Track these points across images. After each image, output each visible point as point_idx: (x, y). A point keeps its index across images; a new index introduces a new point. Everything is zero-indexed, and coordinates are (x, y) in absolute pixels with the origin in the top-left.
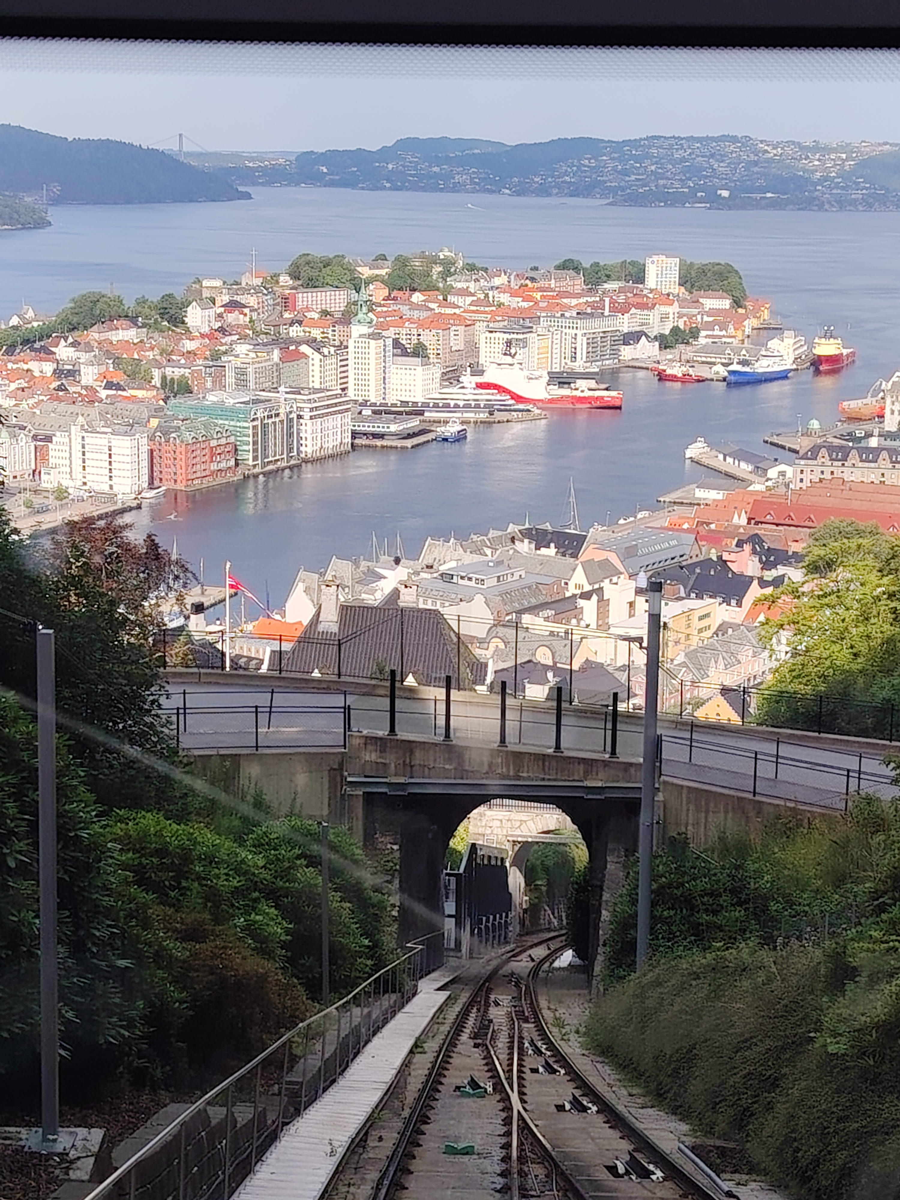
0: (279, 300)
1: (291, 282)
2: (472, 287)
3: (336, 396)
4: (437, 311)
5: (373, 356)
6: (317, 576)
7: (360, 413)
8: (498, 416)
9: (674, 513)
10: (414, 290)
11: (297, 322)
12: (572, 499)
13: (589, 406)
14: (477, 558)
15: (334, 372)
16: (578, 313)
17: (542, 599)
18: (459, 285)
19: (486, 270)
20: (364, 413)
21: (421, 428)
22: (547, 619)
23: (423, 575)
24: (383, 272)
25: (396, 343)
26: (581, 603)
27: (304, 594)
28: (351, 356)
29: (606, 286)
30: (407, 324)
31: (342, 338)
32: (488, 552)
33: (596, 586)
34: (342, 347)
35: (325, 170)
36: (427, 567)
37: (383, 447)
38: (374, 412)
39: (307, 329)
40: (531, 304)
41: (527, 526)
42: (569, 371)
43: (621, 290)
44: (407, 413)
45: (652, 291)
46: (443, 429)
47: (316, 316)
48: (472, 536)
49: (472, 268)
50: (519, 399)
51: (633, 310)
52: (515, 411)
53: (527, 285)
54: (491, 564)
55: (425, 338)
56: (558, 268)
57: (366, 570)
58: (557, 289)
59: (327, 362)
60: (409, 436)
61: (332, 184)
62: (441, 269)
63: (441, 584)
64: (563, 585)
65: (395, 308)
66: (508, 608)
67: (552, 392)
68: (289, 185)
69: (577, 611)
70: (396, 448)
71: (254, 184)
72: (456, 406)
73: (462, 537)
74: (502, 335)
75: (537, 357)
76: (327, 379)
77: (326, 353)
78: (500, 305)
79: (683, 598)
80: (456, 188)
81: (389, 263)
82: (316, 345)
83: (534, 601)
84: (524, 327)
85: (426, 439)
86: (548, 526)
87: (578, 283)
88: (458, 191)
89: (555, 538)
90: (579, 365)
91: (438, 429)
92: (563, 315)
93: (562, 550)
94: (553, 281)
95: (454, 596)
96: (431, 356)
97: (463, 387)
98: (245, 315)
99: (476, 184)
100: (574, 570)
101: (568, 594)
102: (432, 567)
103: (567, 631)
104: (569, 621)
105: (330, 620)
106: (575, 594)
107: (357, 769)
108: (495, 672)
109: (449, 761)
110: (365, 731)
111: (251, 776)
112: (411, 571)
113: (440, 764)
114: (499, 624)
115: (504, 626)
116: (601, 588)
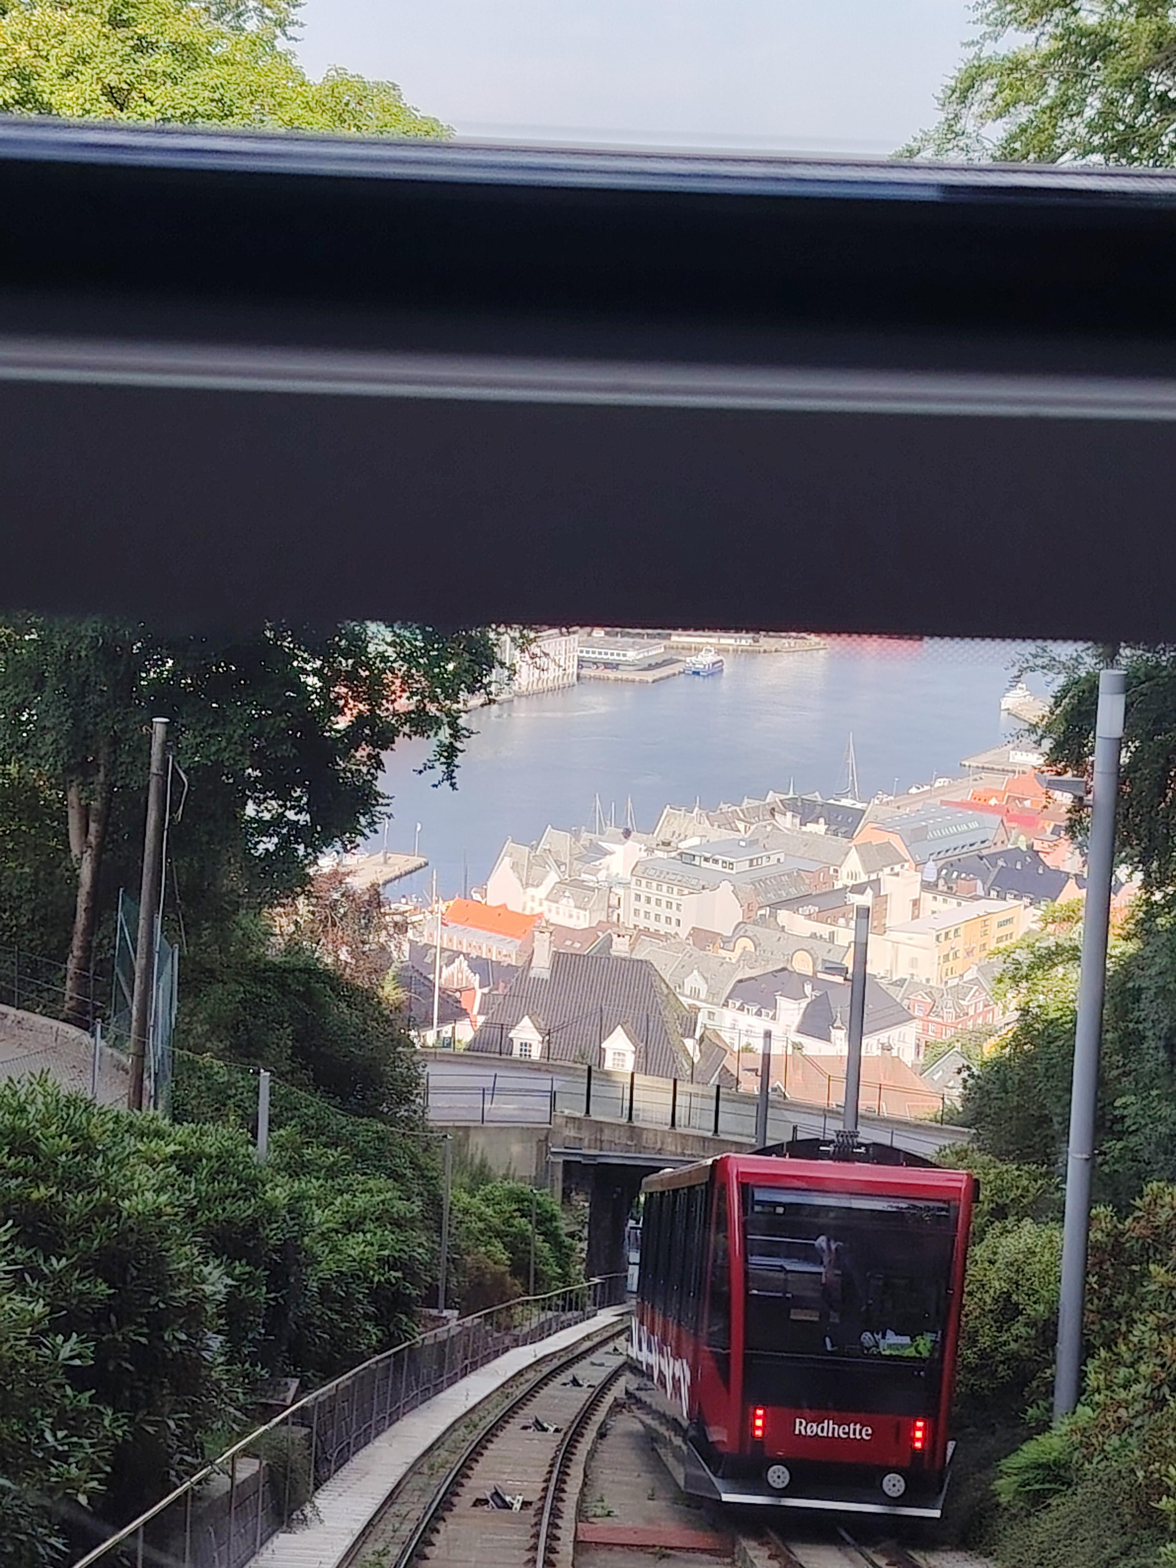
6: (527, 849)
7: (590, 635)
8: (764, 643)
9: (980, 782)
12: (851, 761)
14: (727, 834)
17: (804, 890)
20: (595, 635)
21: (666, 657)
22: (809, 916)
23: (659, 854)
26: (853, 898)
27: (511, 871)
32: (741, 826)
33: (873, 877)
36: (664, 844)
37: (616, 680)
38: (608, 635)
41: (791, 795)
44: (649, 637)
46: (693, 659)
48: (722, 805)
52: (786, 636)
54: (743, 844)
57: (587, 844)
60: (650, 667)
63: (679, 866)
64: (831, 872)
66: (760, 899)
69: (846, 909)
70: (633, 681)
73: (709, 807)
79: (981, 898)
83: (794, 892)
85: (671, 672)
86: (817, 797)
89: (825, 814)
91: (688, 659)
93: (833, 827)
95: (694, 882)
100: (847, 854)
101: (838, 885)
102: (669, 844)
103: (832, 934)
104: (836, 921)
105: (541, 966)
106: (846, 887)
107: (559, 1141)
108: (740, 981)
109: (631, 1138)
110: (567, 1112)
111: (478, 1144)
112: (644, 848)
113: (624, 1141)
114: (749, 919)
115: (755, 923)
116: (878, 880)
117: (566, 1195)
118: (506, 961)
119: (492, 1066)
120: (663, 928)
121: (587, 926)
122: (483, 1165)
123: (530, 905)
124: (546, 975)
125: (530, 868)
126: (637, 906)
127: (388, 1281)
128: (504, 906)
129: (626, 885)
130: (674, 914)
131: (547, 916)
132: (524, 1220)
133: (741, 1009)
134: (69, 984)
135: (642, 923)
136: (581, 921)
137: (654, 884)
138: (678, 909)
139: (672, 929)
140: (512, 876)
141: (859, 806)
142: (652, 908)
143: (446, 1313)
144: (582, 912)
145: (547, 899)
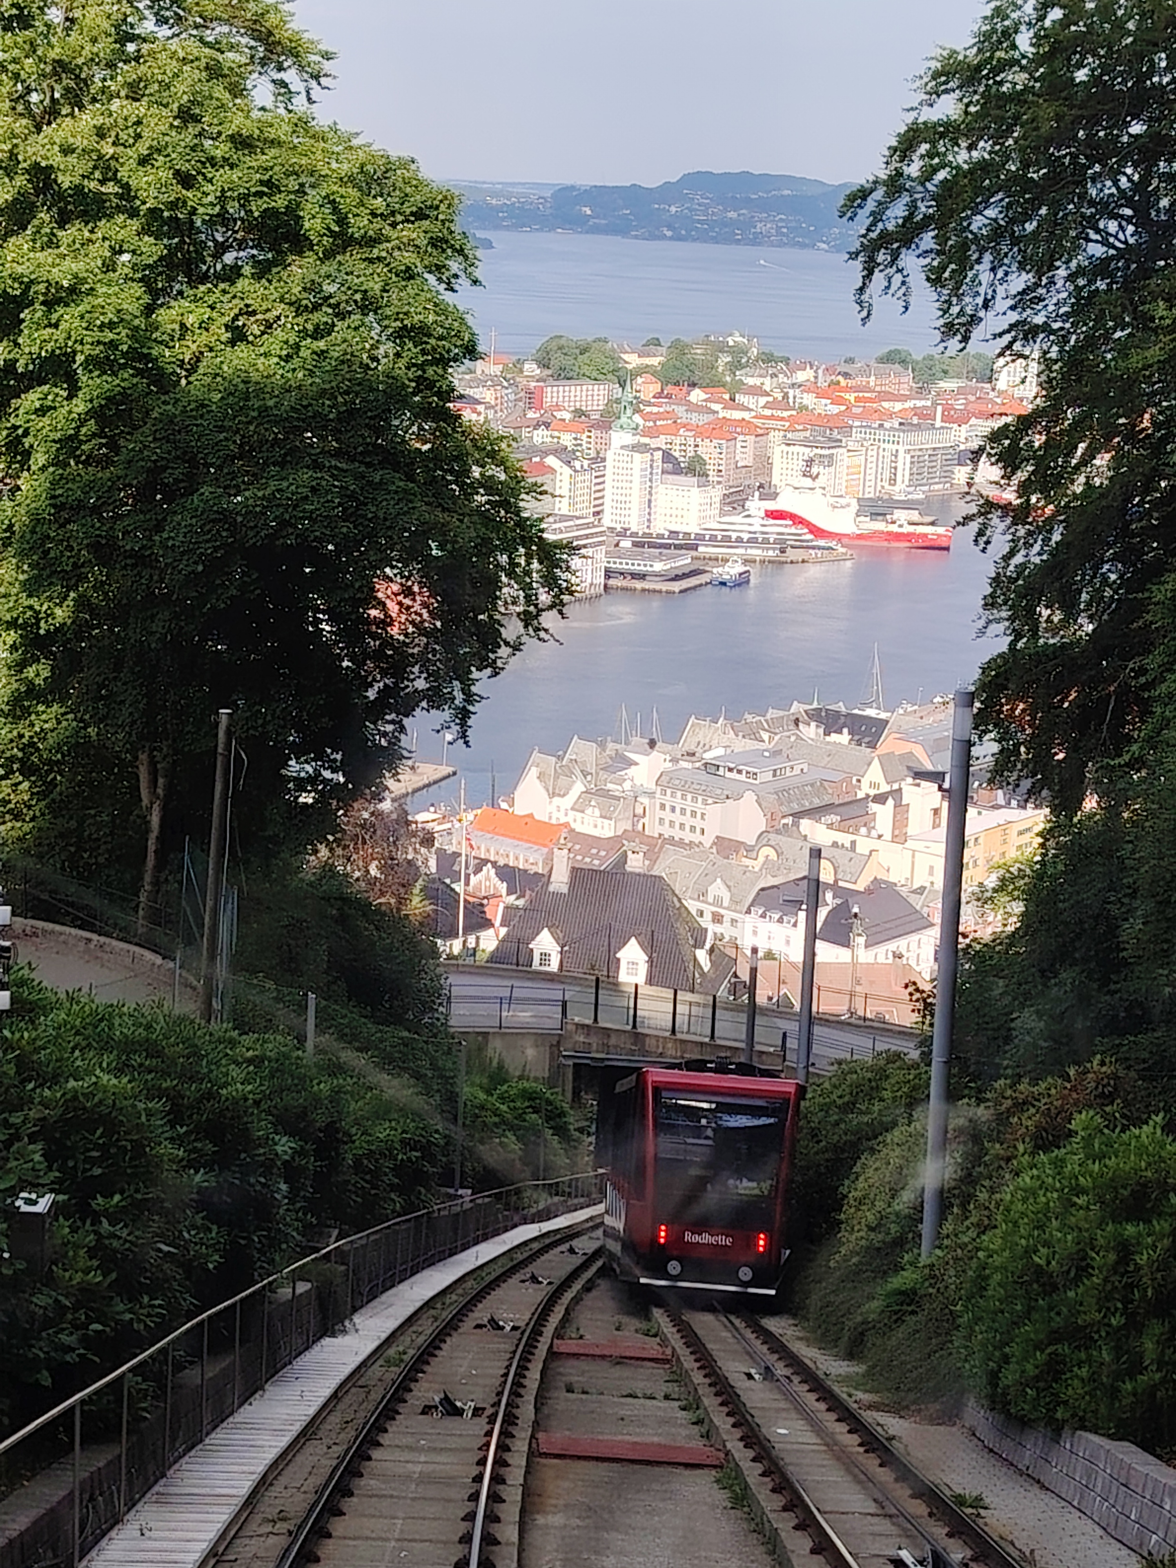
0: (522, 394)
1: (538, 371)
2: (768, 384)
3: (588, 526)
4: (721, 416)
5: (637, 473)
6: (554, 759)
7: (617, 545)
8: (792, 555)
10: (693, 385)
11: (544, 423)
12: (876, 670)
13: (908, 544)
14: (751, 745)
15: (586, 490)
16: (901, 424)
17: (827, 800)
18: (751, 381)
19: (786, 361)
20: (622, 544)
21: (692, 568)
22: (830, 826)
23: (684, 764)
24: (655, 361)
25: (667, 456)
26: (874, 807)
27: (537, 781)
28: (609, 472)
29: (942, 384)
30: (681, 431)
31: (599, 447)
32: (765, 736)
33: (896, 786)
34: (599, 459)
35: (589, 212)
36: (688, 754)
37: (644, 590)
38: (635, 544)
39: (556, 434)
40: (843, 408)
41: (815, 705)
42: (886, 497)
43: (961, 391)
44: (677, 547)
45: (1000, 393)
46: (720, 570)
47: (567, 416)
48: (747, 716)
49: (768, 359)
50: (817, 532)
51: (973, 421)
52: (813, 548)
53: (838, 383)
54: (767, 754)
55: (705, 450)
56: (881, 360)
57: (613, 753)
58: (878, 389)
59: (579, 479)
60: (677, 578)
61: (596, 230)
62: (729, 359)
63: (703, 776)
64: (854, 781)
65: (668, 409)
66: (784, 809)
67: (861, 526)
68: (541, 230)
69: (868, 819)
70: (660, 592)
71: (497, 227)
72: (739, 540)
73: (734, 718)
74: (802, 449)
75: (845, 478)
76: (578, 499)
77: (578, 468)
78: (803, 408)
79: (1001, 807)
80: (756, 241)
81: (663, 350)
82: (567, 456)
83: (817, 802)
84: (830, 440)
85: (698, 582)
86: (841, 707)
87: (906, 381)
88: (760, 244)
89: (848, 723)
90: (900, 490)
91: (715, 570)
92: (881, 426)
93: (856, 737)
94: (873, 378)
95: (719, 792)
96: (711, 473)
97: (749, 516)
98: (479, 414)
99: (783, 234)
100: (869, 764)
101: (861, 795)
102: (694, 754)
103: (853, 843)
104: (857, 830)
105: (560, 881)
106: (868, 796)
107: (570, 1046)
108: (763, 889)
109: (635, 1044)
110: (577, 1019)
111: (496, 1048)
112: (668, 758)
113: (628, 1046)
114: (773, 828)
115: (778, 832)
116: (900, 789)
117: (576, 1094)
118: (533, 869)
119: (511, 977)
120: (688, 837)
121: (612, 834)
122: (501, 1067)
123: (555, 815)
124: (565, 889)
125: (556, 777)
126: (662, 814)
127: (409, 1159)
128: (531, 816)
129: (651, 795)
130: (698, 823)
131: (573, 826)
132: (534, 1116)
133: (763, 916)
134: (141, 912)
135: (667, 832)
136: (606, 830)
137: (679, 794)
138: (702, 818)
139: (696, 837)
140: (538, 786)
141: (883, 715)
142: (677, 818)
143: (460, 1192)
144: (606, 822)
145: (572, 809)
